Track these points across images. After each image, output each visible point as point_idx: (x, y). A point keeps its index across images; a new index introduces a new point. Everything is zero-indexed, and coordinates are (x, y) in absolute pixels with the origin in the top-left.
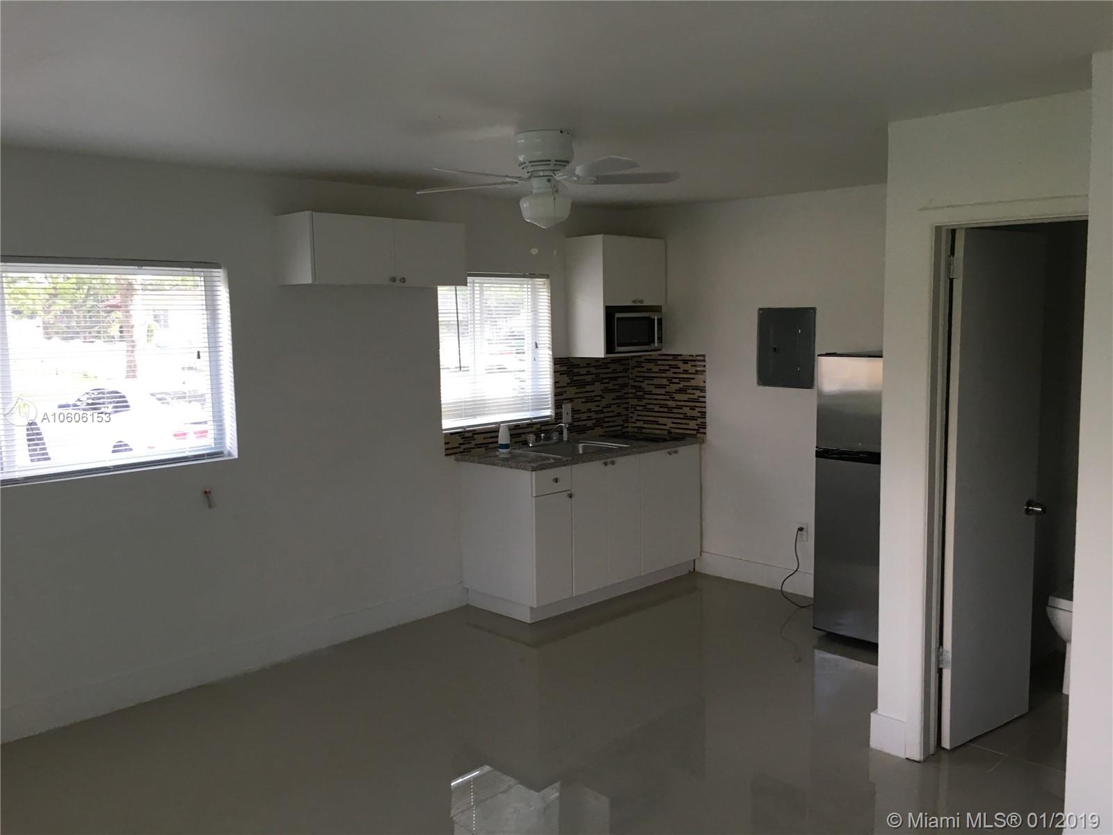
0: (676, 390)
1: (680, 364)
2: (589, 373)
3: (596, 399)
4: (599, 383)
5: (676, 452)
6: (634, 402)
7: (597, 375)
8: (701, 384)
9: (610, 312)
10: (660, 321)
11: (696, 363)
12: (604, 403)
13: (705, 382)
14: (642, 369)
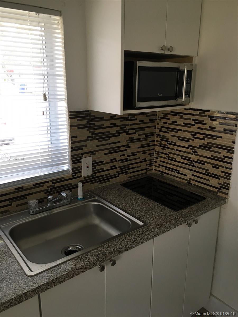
0: (199, 145)
1: (207, 120)
3: (121, 149)
4: (124, 134)
7: (123, 127)
8: (230, 144)
9: (131, 60)
10: (190, 73)
11: (226, 121)
13: (234, 142)
14: (168, 121)
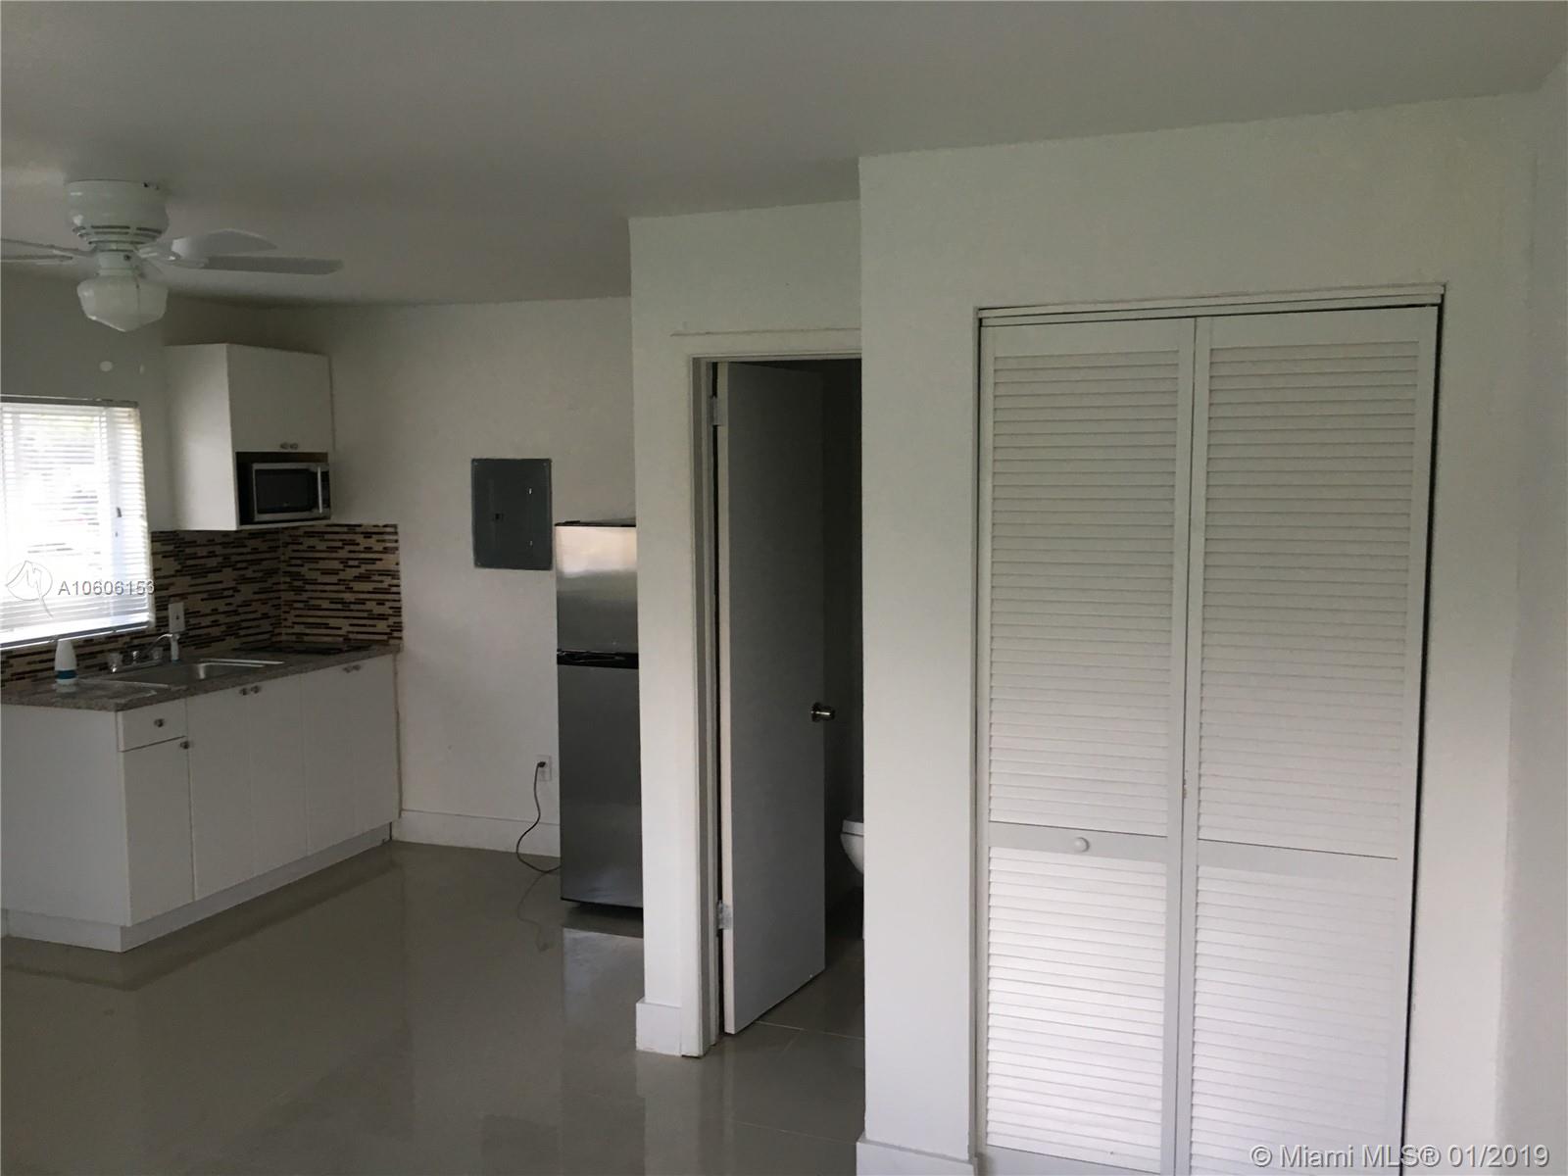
0: (356, 577)
1: (359, 539)
2: (212, 555)
3: (226, 593)
4: (230, 569)
5: (357, 668)
6: (291, 596)
7: (226, 557)
8: (392, 567)
9: (244, 463)
10: (325, 475)
11: (384, 537)
12: (239, 599)
13: (397, 564)
14: (300, 547)
